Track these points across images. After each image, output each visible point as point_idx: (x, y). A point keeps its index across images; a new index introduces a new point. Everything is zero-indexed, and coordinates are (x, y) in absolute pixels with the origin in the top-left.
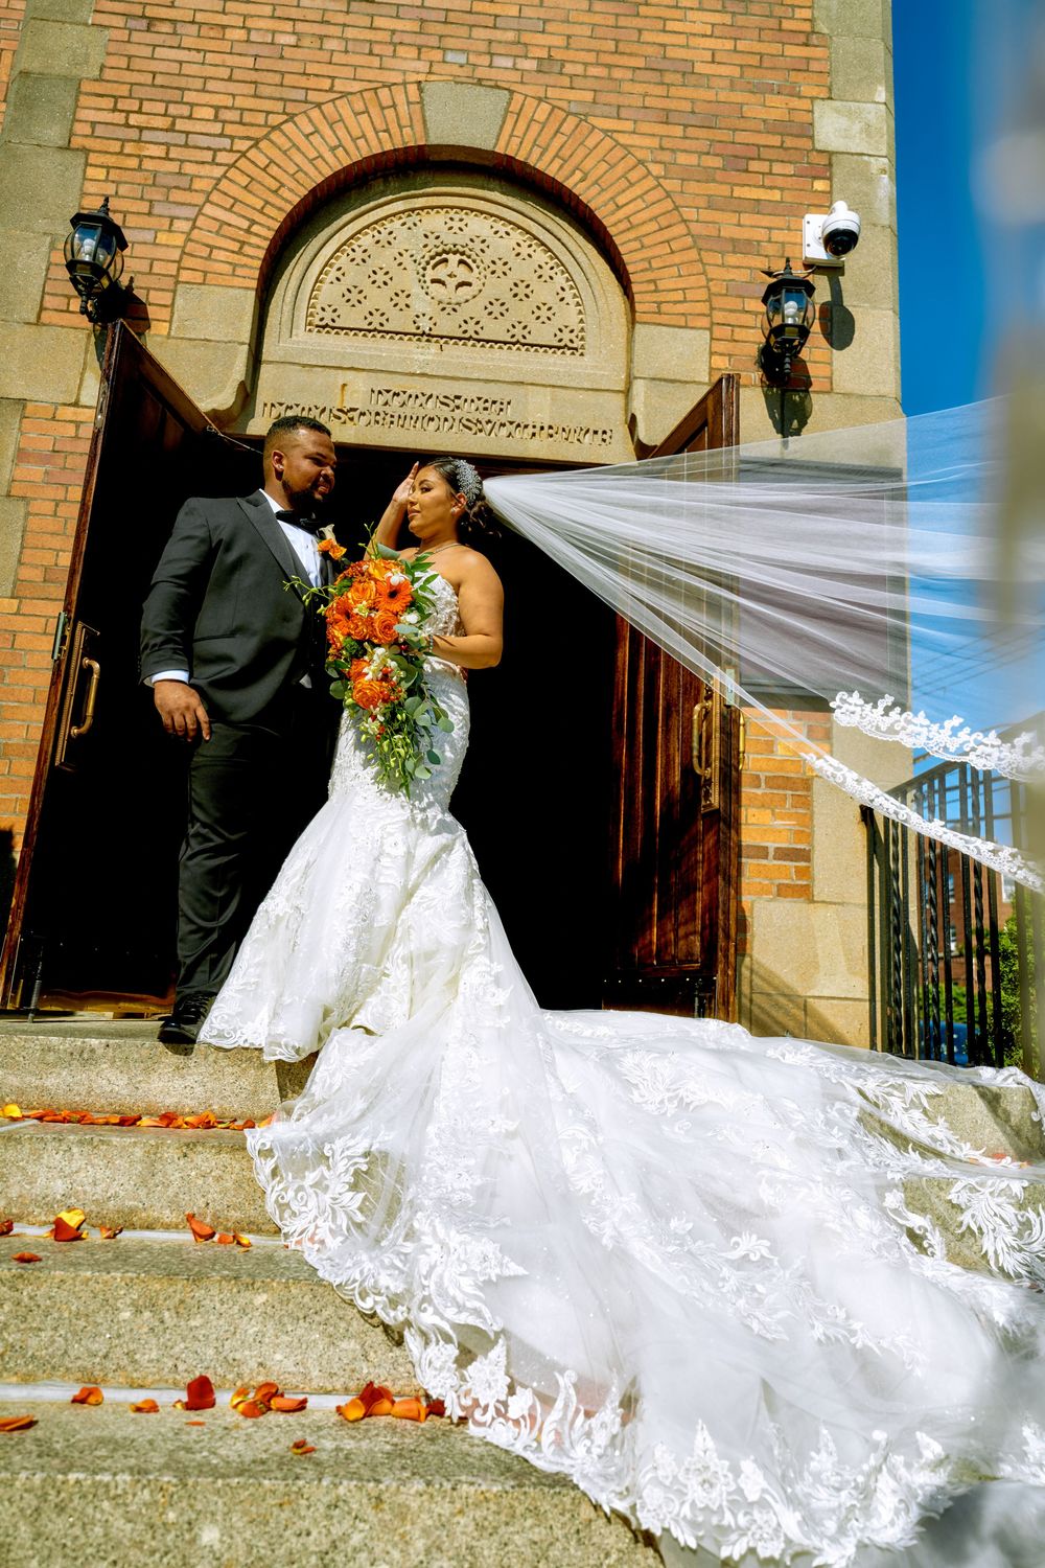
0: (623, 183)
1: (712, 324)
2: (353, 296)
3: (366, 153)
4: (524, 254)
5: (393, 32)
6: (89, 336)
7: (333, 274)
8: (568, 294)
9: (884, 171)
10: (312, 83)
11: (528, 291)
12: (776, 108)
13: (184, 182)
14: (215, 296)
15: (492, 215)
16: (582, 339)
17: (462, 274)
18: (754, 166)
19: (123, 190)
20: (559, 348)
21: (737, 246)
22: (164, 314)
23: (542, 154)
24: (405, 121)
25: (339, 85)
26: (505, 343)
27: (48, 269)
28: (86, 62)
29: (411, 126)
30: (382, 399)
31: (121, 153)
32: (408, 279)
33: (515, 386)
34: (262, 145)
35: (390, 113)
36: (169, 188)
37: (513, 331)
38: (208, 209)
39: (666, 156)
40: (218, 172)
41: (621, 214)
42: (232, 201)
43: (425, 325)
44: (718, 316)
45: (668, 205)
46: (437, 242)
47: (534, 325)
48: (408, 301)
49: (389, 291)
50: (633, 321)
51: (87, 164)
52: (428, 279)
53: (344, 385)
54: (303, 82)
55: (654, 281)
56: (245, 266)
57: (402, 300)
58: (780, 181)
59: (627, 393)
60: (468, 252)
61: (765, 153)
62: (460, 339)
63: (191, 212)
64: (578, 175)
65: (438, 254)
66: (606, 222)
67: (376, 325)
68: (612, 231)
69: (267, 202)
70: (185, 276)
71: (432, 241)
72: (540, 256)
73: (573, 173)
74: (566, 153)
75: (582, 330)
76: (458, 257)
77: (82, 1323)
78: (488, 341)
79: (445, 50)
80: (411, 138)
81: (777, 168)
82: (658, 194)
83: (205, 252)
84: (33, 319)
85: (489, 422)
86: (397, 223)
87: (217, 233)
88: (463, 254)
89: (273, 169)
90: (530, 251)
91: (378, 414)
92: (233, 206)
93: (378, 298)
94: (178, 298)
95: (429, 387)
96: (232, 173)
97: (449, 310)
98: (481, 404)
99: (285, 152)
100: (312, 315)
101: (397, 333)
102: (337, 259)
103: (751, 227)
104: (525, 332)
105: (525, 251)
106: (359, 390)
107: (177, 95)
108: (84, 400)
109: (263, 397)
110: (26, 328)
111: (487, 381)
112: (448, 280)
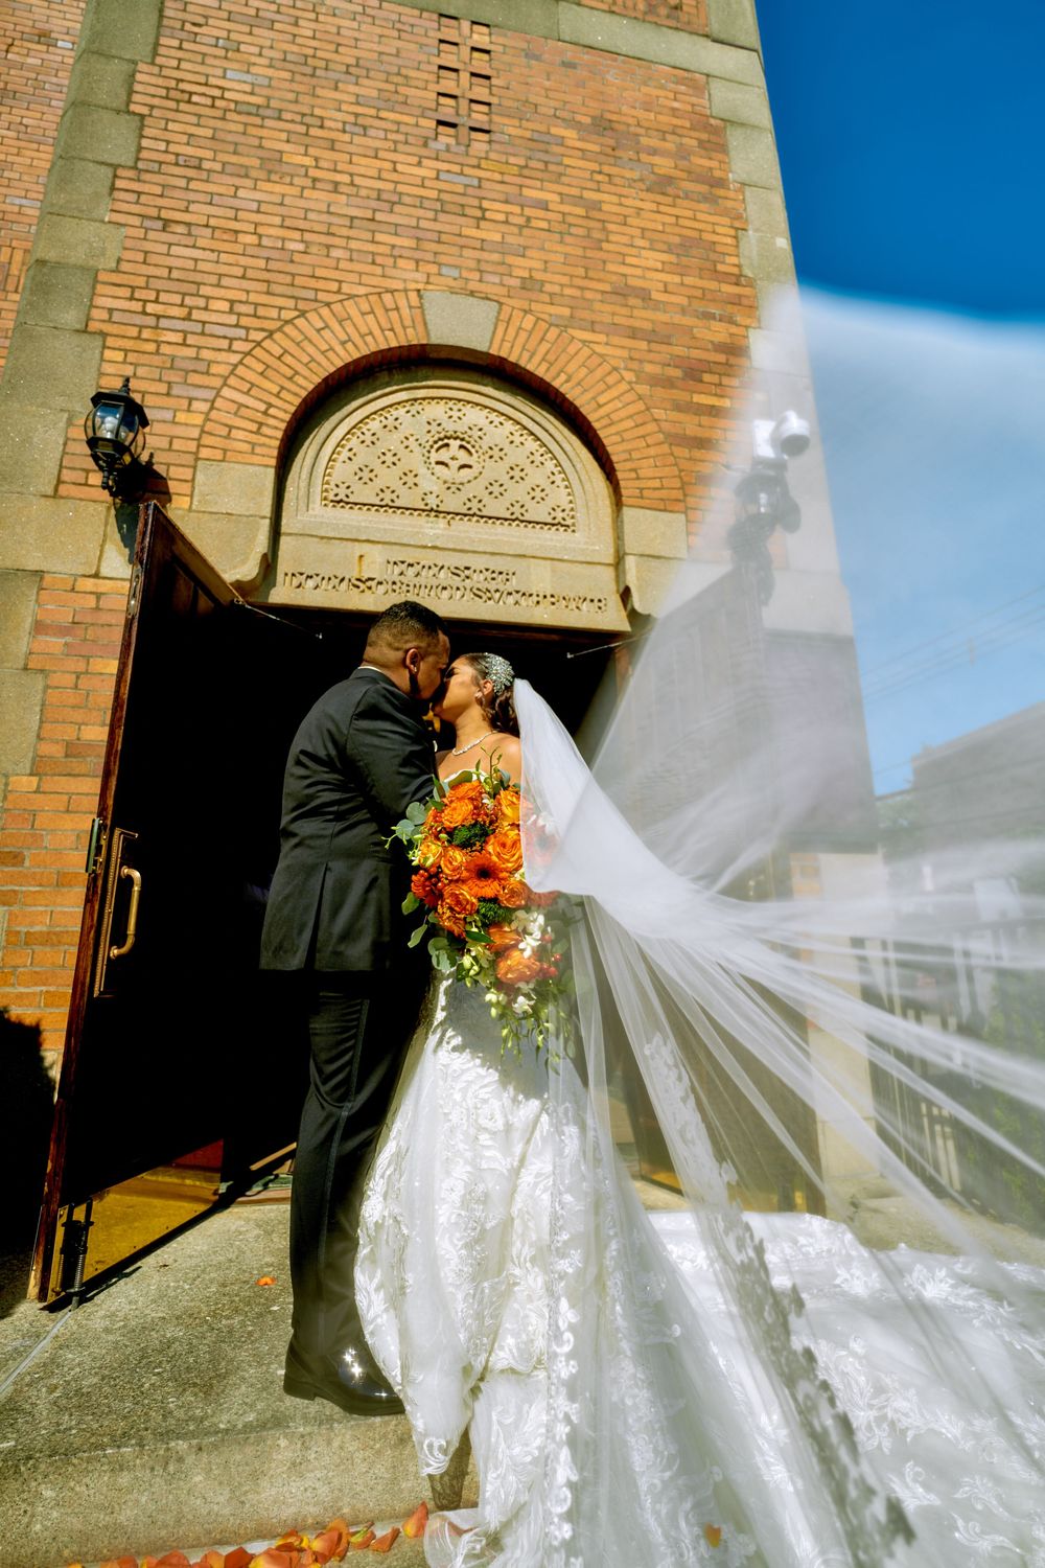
0: (602, 386)
1: (687, 508)
2: (365, 474)
3: (374, 348)
4: (517, 442)
5: (393, 246)
6: (109, 509)
7: (345, 454)
8: (558, 478)
10: (321, 285)
11: (523, 474)
12: (719, 332)
13: (202, 367)
14: (234, 471)
15: (486, 407)
16: (573, 517)
17: (463, 457)
18: (707, 377)
19: (141, 371)
20: (553, 525)
21: (700, 443)
22: (185, 488)
23: (531, 357)
24: (408, 322)
25: (346, 288)
26: (506, 520)
27: (65, 444)
28: (103, 255)
29: (414, 327)
30: (397, 570)
31: (138, 338)
32: (414, 460)
33: (518, 559)
34: (277, 336)
35: (394, 315)
36: (187, 372)
37: (512, 509)
38: (226, 392)
39: (635, 365)
40: (235, 358)
41: (603, 411)
42: (249, 385)
43: (432, 502)
44: (691, 502)
45: (641, 406)
46: (440, 429)
47: (530, 505)
48: (416, 480)
49: (397, 471)
50: (618, 504)
51: (104, 347)
52: (433, 460)
53: (361, 556)
54: (312, 283)
55: (635, 470)
56: (263, 445)
57: (410, 480)
58: (728, 392)
59: (618, 563)
60: (467, 439)
61: (715, 368)
62: (465, 515)
63: (210, 394)
64: (563, 377)
65: (441, 439)
66: (590, 418)
67: (387, 501)
68: (596, 425)
69: (282, 388)
70: (204, 452)
71: (434, 428)
72: (531, 445)
73: (558, 375)
74: (552, 357)
75: (572, 509)
76: (458, 442)
78: (490, 518)
79: (440, 265)
80: (414, 337)
81: (725, 381)
82: (630, 397)
83: (224, 431)
84: (50, 492)
85: (497, 591)
86: (402, 411)
87: (236, 414)
88: (463, 439)
89: (288, 359)
91: (394, 583)
92: (250, 390)
93: (388, 477)
94: (198, 473)
95: (441, 558)
96: (248, 360)
97: (453, 489)
98: (488, 575)
99: (298, 344)
100: (326, 491)
101: (407, 509)
102: (348, 440)
103: (709, 428)
104: (523, 510)
105: (517, 439)
106: (375, 563)
107: (193, 288)
108: (104, 572)
109: (283, 566)
110: (43, 500)
111: (493, 554)
112: (450, 462)
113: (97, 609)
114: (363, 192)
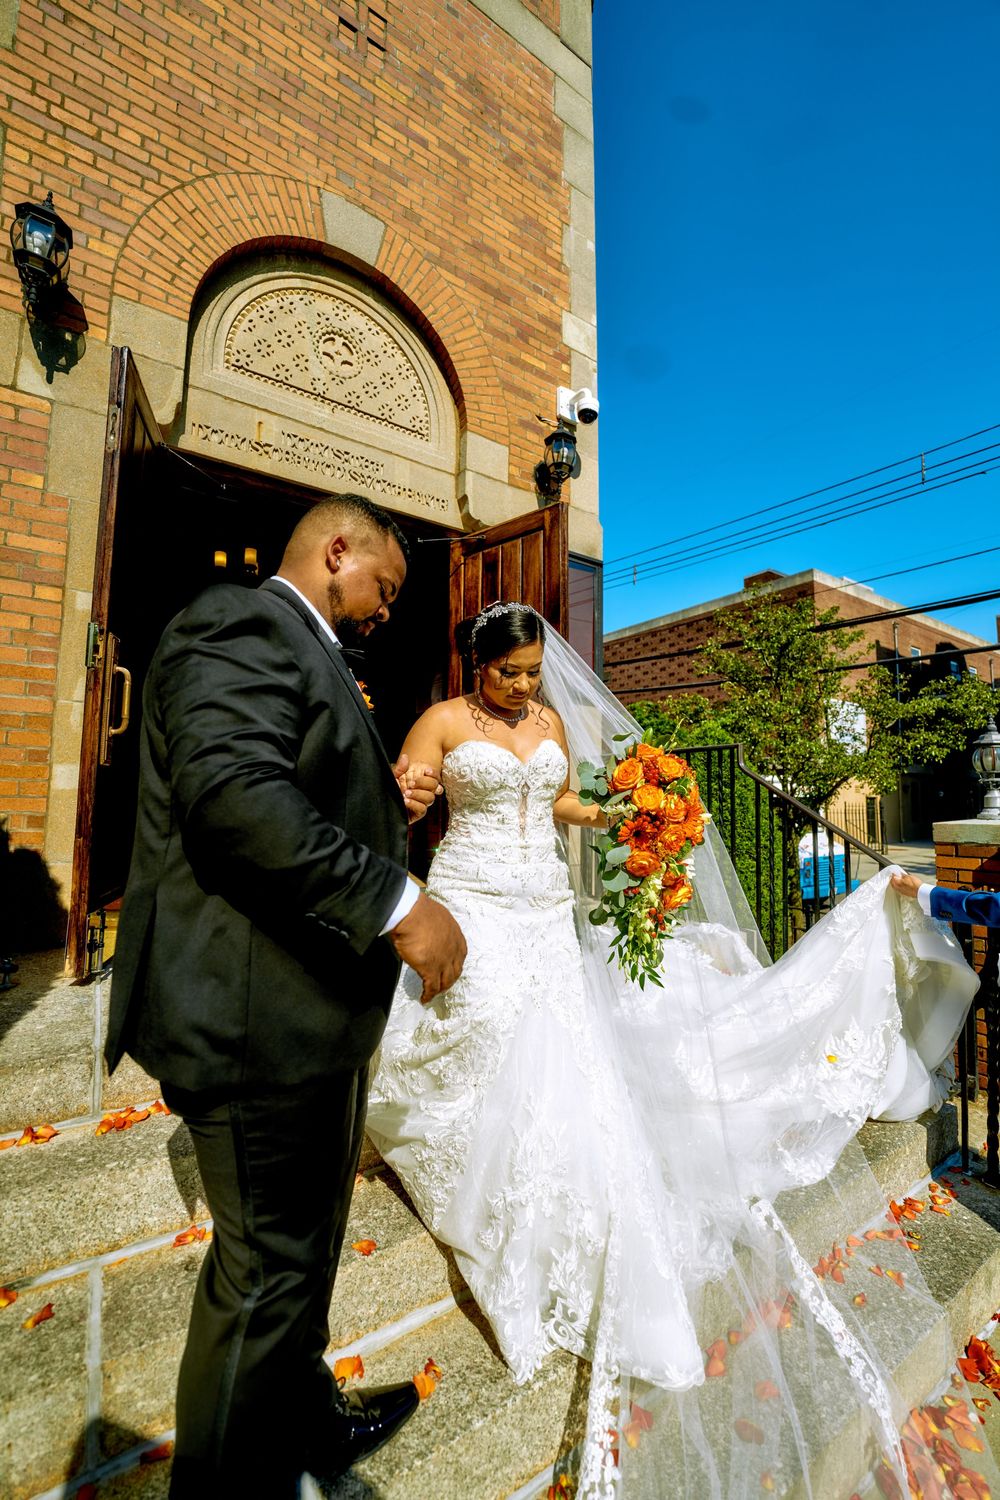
0: (459, 325)
1: (510, 443)
2: (263, 347)
3: (278, 232)
4: (389, 353)
5: (297, 135)
6: (22, 321)
7: (245, 324)
8: (418, 393)
9: (592, 369)
10: (230, 149)
11: (392, 382)
12: (543, 306)
13: (114, 197)
14: (148, 315)
15: (366, 314)
16: (427, 429)
17: (346, 354)
20: (413, 431)
21: (522, 393)
22: (102, 320)
23: (408, 283)
24: (308, 216)
25: (253, 162)
26: (377, 418)
29: (314, 223)
30: (290, 442)
31: (43, 142)
32: (305, 345)
33: (386, 454)
34: (188, 189)
35: (296, 204)
36: (99, 198)
37: (383, 411)
38: (138, 231)
39: (484, 315)
40: (147, 199)
41: (458, 347)
42: (162, 232)
43: (320, 389)
44: (513, 439)
46: (328, 323)
47: (396, 410)
48: (307, 365)
49: (291, 352)
50: (463, 427)
52: (321, 350)
53: (261, 423)
54: (222, 145)
55: (477, 403)
56: (176, 297)
57: (302, 363)
58: (545, 357)
59: (460, 473)
60: (350, 339)
61: (538, 335)
62: (346, 406)
63: (124, 230)
64: (431, 308)
65: (328, 333)
66: (448, 350)
67: (282, 377)
68: (453, 358)
69: (195, 245)
70: (119, 288)
71: (323, 321)
72: (400, 359)
73: (427, 305)
74: (423, 288)
75: (428, 422)
76: (342, 340)
78: (365, 414)
79: (337, 169)
80: (312, 232)
81: (544, 348)
82: (478, 341)
83: (138, 272)
85: (369, 477)
86: (295, 298)
87: (149, 258)
88: (346, 338)
89: (199, 216)
91: (287, 453)
92: (163, 237)
93: (283, 355)
94: (113, 308)
95: (326, 440)
96: (161, 205)
97: (337, 380)
98: (363, 462)
99: (209, 204)
100: (229, 354)
101: (299, 389)
102: (248, 311)
103: (530, 383)
104: (391, 414)
105: (390, 351)
106: (273, 430)
107: (101, 107)
108: (21, 385)
109: (191, 417)
111: (367, 445)
112: (336, 357)
113: (16, 421)
114: (271, 66)
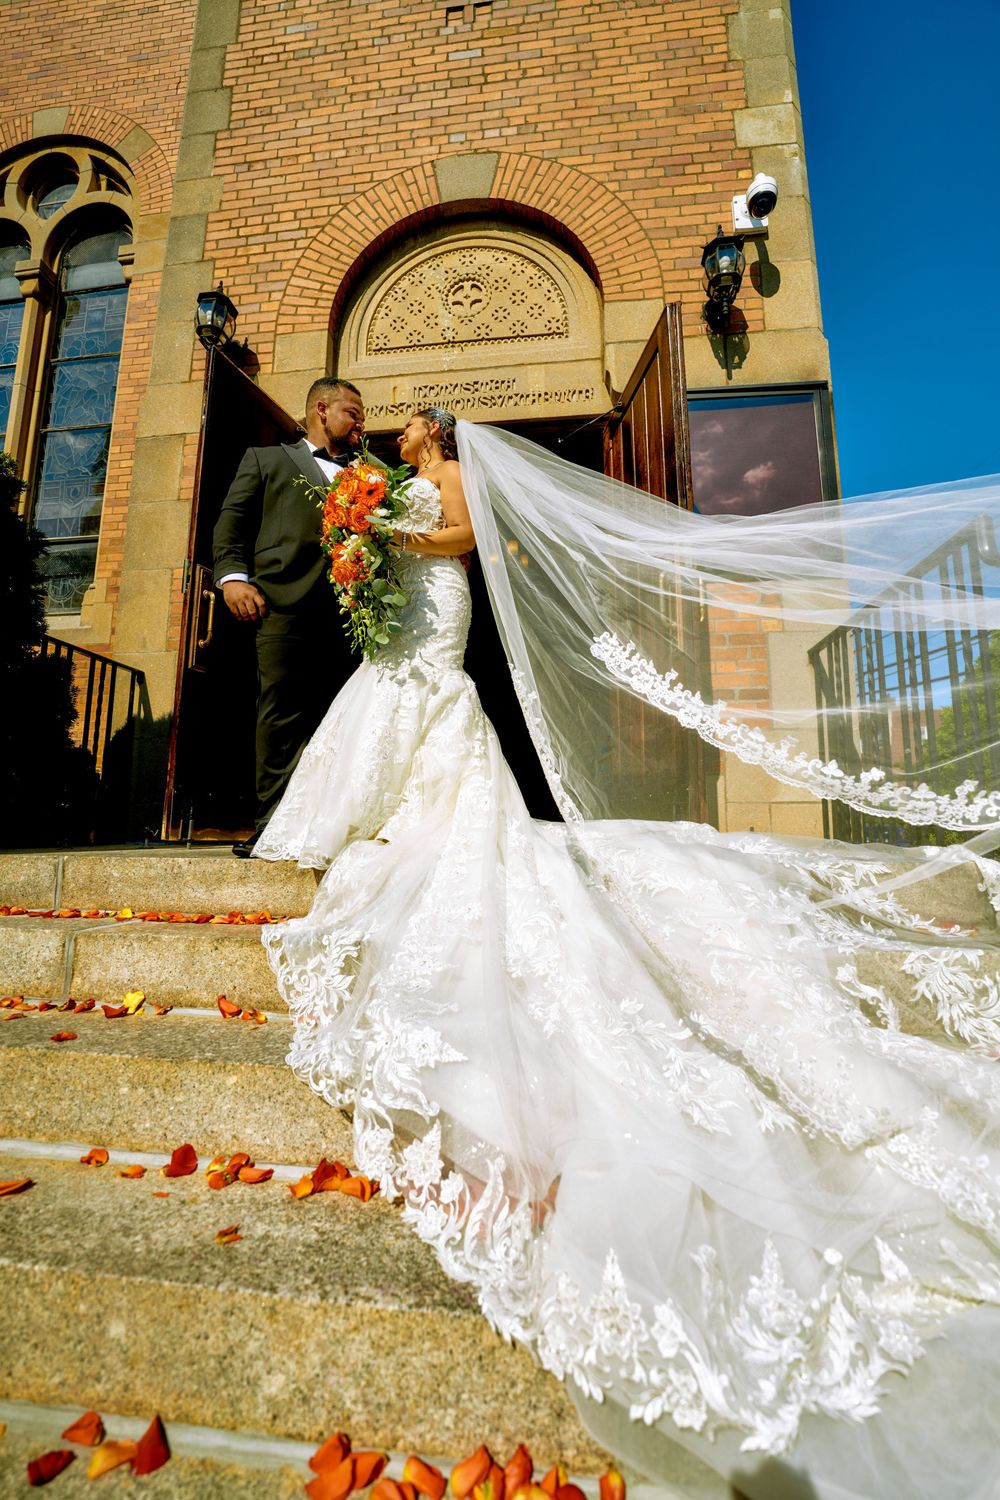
0: (588, 201)
1: (665, 293)
2: (398, 324)
3: (397, 218)
4: (519, 271)
5: (412, 131)
7: (383, 311)
8: (553, 295)
9: (795, 154)
10: (358, 179)
11: (523, 297)
12: (704, 124)
13: (276, 266)
14: (300, 339)
15: (493, 248)
16: (566, 325)
17: (475, 294)
18: (689, 169)
19: (238, 280)
20: (549, 335)
21: (679, 232)
22: (269, 358)
23: (525, 193)
24: (424, 190)
25: (376, 177)
26: (509, 338)
27: (194, 344)
28: (211, 201)
29: (429, 193)
30: (422, 393)
31: (235, 256)
32: (436, 306)
33: (518, 368)
34: (326, 229)
35: (413, 187)
36: (267, 273)
37: (514, 328)
38: (293, 281)
39: (620, 175)
40: (298, 254)
41: (587, 224)
42: (309, 272)
43: (449, 335)
44: (669, 287)
45: (624, 210)
46: (455, 275)
47: (529, 321)
48: (436, 321)
49: (422, 316)
50: (602, 301)
51: (215, 269)
52: (450, 302)
53: (395, 388)
54: (352, 180)
55: (617, 269)
56: (319, 315)
58: (711, 177)
59: (602, 359)
60: (477, 278)
61: (697, 158)
62: (476, 341)
63: (282, 286)
64: (553, 202)
65: (456, 283)
66: (576, 233)
67: (415, 342)
69: (332, 268)
70: (281, 329)
71: (451, 275)
72: (531, 270)
73: (549, 201)
74: (542, 188)
75: (566, 318)
76: (471, 282)
77: (91, 1095)
78: (496, 339)
79: (449, 135)
80: (430, 200)
81: (708, 168)
82: (614, 205)
83: (292, 310)
84: (187, 379)
85: (500, 396)
86: (425, 267)
87: (300, 296)
88: (474, 280)
89: (335, 244)
90: (523, 268)
92: (309, 275)
93: (415, 323)
94: (277, 345)
95: (455, 379)
96: (309, 253)
97: (466, 321)
98: (494, 385)
99: (342, 231)
100: (370, 343)
101: (430, 345)
102: (385, 301)
103: (691, 216)
104: (523, 328)
105: (518, 268)
106: (406, 389)
107: (268, 209)
110: (183, 386)
111: (496, 367)
112: (465, 301)
114: (388, 93)
